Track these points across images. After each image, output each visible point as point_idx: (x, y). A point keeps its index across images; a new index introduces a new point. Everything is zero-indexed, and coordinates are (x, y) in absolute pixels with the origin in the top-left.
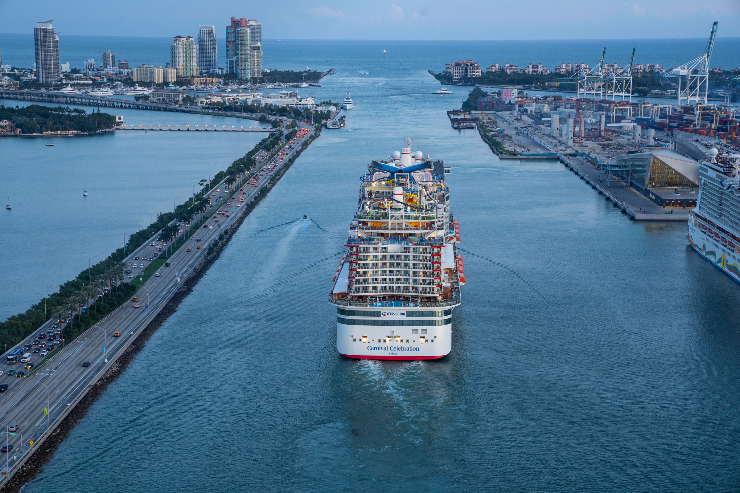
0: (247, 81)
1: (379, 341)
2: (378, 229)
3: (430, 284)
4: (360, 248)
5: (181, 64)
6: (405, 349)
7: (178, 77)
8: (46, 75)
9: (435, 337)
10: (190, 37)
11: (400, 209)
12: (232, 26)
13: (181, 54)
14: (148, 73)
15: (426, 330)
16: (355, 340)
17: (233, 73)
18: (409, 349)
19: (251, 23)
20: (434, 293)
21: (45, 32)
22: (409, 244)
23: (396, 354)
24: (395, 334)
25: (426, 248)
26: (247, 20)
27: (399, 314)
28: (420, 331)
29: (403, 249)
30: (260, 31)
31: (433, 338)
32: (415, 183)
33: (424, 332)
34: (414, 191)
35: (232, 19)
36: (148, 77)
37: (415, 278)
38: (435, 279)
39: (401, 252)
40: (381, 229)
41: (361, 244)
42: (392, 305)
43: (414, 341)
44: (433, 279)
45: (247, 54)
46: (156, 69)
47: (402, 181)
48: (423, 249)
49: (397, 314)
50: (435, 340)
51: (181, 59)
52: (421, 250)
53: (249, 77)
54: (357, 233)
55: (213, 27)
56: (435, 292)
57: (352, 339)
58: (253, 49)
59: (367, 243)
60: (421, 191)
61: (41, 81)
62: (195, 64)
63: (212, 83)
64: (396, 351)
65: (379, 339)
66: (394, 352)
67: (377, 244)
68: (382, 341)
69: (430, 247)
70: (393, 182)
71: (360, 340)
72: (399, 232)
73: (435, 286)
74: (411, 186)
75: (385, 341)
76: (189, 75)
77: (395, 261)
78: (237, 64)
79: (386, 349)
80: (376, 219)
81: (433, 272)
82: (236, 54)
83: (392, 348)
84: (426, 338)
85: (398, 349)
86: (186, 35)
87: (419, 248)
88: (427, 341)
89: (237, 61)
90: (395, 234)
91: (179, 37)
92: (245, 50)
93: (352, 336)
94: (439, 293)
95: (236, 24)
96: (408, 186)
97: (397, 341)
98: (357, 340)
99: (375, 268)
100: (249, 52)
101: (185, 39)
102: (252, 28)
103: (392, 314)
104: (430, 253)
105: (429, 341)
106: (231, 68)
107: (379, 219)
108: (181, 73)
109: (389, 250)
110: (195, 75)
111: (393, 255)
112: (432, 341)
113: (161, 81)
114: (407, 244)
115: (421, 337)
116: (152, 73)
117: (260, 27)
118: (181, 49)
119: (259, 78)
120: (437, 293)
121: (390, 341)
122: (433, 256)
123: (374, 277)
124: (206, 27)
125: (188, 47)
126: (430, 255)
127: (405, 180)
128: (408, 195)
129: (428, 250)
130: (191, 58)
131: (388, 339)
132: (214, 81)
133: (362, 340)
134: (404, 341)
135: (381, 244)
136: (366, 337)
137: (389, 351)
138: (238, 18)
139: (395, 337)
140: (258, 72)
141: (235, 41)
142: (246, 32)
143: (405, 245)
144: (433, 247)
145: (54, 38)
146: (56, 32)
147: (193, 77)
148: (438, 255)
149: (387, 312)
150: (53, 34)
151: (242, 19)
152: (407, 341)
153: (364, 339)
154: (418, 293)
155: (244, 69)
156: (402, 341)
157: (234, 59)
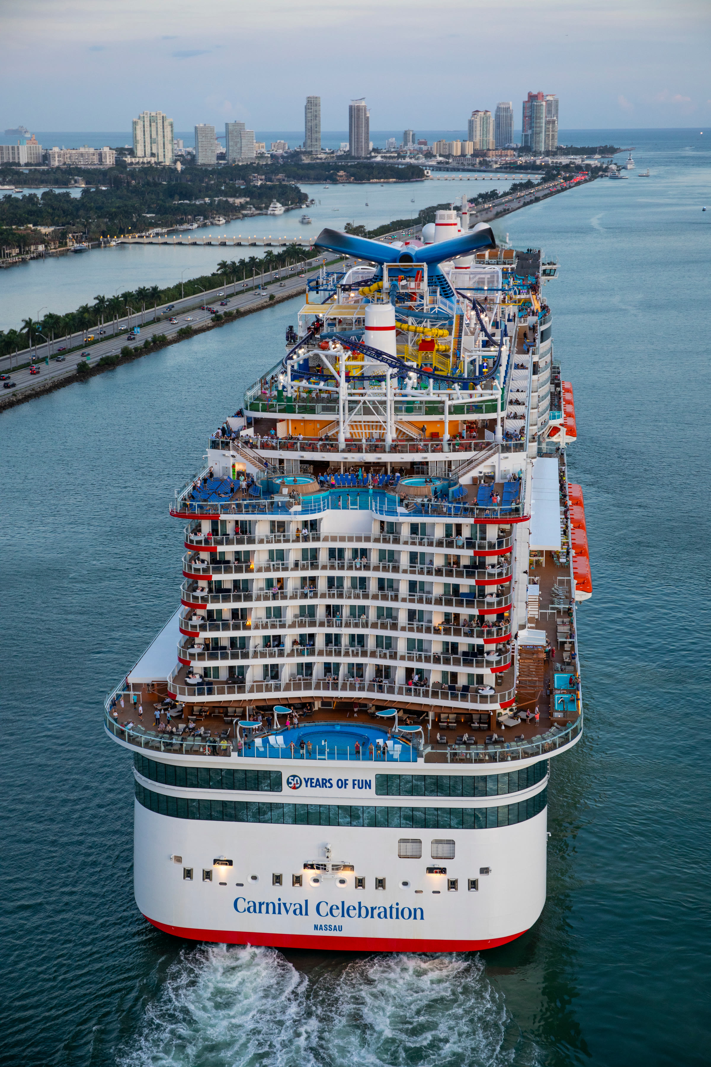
0: (540, 153)
1: (277, 879)
2: (303, 449)
3: (468, 663)
4: (224, 522)
5: (478, 137)
6: (370, 912)
7: (474, 150)
8: (357, 148)
9: (485, 871)
10: (487, 111)
11: (381, 379)
12: (528, 101)
13: (478, 128)
14: (447, 147)
15: (452, 842)
16: (188, 874)
17: (528, 146)
18: (387, 913)
19: (549, 98)
20: (484, 699)
21: (358, 109)
22: (401, 510)
23: (340, 929)
24: (335, 858)
25: (459, 527)
26: (544, 94)
27: (350, 783)
28: (427, 849)
29: (375, 530)
30: (557, 106)
31: (475, 875)
32: (447, 293)
33: (443, 849)
34: (440, 319)
35: (529, 93)
36: (447, 150)
37: (416, 636)
38: (486, 642)
39: (368, 539)
40: (314, 449)
41: (226, 509)
42: (322, 752)
43: (405, 884)
44: (480, 641)
45: (541, 127)
46: (455, 143)
47: (404, 287)
48: (448, 527)
49: (342, 784)
50: (482, 880)
51: (478, 133)
52: (439, 533)
53: (543, 149)
54: (232, 461)
55: (511, 103)
56: (488, 692)
57: (179, 870)
58: (548, 123)
59: (247, 506)
60: (461, 317)
61: (353, 154)
62: (491, 137)
63: (506, 156)
64: (337, 921)
65: (277, 873)
66: (329, 921)
67: (285, 508)
68: (287, 880)
69: (471, 521)
70: (379, 290)
71: (208, 875)
72: (371, 457)
73: (486, 671)
74: (434, 302)
75: (297, 880)
76: (485, 148)
77: (347, 574)
78: (532, 137)
79: (302, 910)
80: (304, 410)
81: (481, 618)
82: (531, 128)
83: (324, 909)
84: (451, 875)
85: (346, 912)
86: (484, 110)
87: (433, 525)
88: (453, 884)
89: (532, 135)
90: (357, 466)
91: (477, 111)
92: (540, 123)
93: (179, 859)
94: (503, 697)
95: (532, 98)
96: (424, 302)
97: (342, 882)
98: (198, 875)
99: (275, 597)
100: (544, 125)
101: (482, 113)
102: (549, 104)
103: (324, 783)
104: (470, 544)
105: (463, 885)
106: (526, 142)
107: (312, 411)
108: (478, 147)
109: (325, 529)
110: (491, 148)
111: (341, 551)
112: (473, 884)
113: (459, 153)
114: (393, 512)
115: (431, 870)
116: (450, 146)
117: (557, 102)
118: (478, 123)
119: (552, 151)
120: (493, 699)
121: (316, 881)
122: (481, 554)
123: (271, 632)
124: (503, 103)
125: (485, 121)
126: (471, 553)
127: (413, 285)
128: (420, 329)
129: (466, 533)
130: (488, 132)
131: (310, 874)
132: (509, 154)
133: (214, 876)
134: (370, 883)
135: (298, 508)
136: (230, 863)
137: (313, 917)
138: (535, 92)
139: (336, 868)
140: (552, 146)
141: (531, 116)
142: (542, 105)
143: (381, 512)
144: (482, 523)
145: (365, 114)
146: (368, 108)
147: (489, 150)
148: (501, 554)
149: (303, 775)
150: (365, 111)
151: (539, 93)
152: (380, 883)
153: (221, 871)
154: (426, 694)
155: (539, 142)
156: (360, 883)
157: (529, 132)
